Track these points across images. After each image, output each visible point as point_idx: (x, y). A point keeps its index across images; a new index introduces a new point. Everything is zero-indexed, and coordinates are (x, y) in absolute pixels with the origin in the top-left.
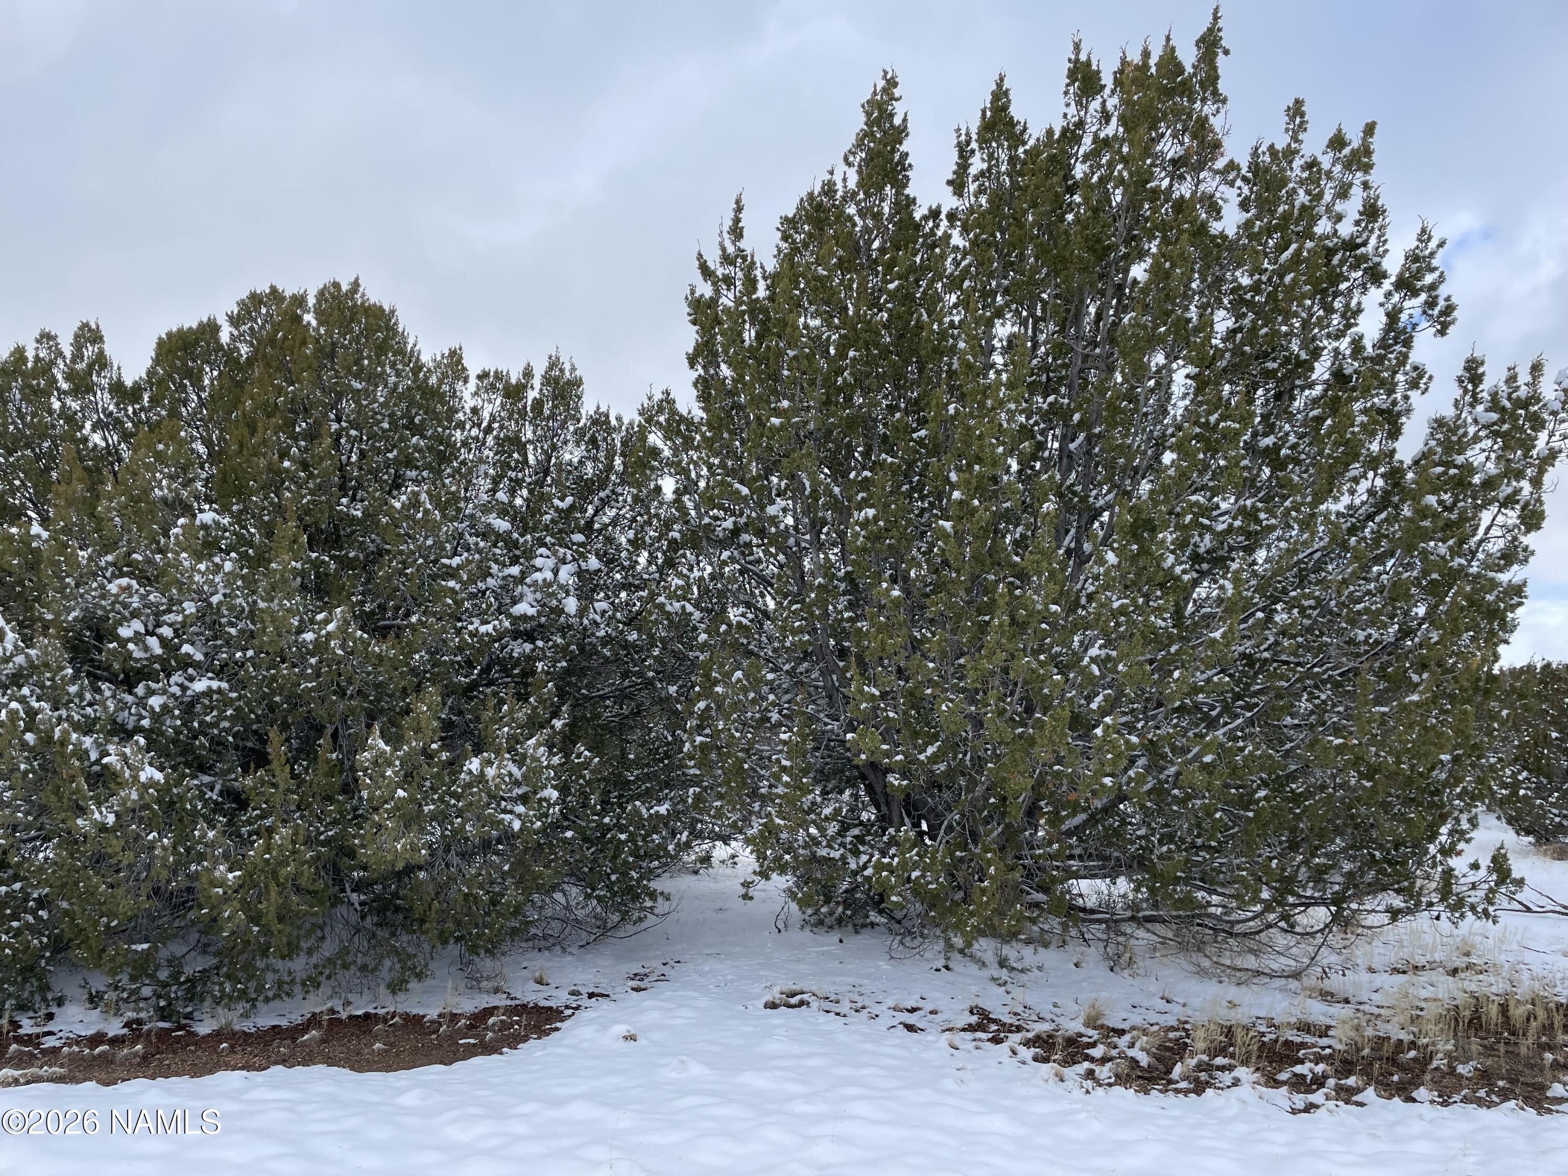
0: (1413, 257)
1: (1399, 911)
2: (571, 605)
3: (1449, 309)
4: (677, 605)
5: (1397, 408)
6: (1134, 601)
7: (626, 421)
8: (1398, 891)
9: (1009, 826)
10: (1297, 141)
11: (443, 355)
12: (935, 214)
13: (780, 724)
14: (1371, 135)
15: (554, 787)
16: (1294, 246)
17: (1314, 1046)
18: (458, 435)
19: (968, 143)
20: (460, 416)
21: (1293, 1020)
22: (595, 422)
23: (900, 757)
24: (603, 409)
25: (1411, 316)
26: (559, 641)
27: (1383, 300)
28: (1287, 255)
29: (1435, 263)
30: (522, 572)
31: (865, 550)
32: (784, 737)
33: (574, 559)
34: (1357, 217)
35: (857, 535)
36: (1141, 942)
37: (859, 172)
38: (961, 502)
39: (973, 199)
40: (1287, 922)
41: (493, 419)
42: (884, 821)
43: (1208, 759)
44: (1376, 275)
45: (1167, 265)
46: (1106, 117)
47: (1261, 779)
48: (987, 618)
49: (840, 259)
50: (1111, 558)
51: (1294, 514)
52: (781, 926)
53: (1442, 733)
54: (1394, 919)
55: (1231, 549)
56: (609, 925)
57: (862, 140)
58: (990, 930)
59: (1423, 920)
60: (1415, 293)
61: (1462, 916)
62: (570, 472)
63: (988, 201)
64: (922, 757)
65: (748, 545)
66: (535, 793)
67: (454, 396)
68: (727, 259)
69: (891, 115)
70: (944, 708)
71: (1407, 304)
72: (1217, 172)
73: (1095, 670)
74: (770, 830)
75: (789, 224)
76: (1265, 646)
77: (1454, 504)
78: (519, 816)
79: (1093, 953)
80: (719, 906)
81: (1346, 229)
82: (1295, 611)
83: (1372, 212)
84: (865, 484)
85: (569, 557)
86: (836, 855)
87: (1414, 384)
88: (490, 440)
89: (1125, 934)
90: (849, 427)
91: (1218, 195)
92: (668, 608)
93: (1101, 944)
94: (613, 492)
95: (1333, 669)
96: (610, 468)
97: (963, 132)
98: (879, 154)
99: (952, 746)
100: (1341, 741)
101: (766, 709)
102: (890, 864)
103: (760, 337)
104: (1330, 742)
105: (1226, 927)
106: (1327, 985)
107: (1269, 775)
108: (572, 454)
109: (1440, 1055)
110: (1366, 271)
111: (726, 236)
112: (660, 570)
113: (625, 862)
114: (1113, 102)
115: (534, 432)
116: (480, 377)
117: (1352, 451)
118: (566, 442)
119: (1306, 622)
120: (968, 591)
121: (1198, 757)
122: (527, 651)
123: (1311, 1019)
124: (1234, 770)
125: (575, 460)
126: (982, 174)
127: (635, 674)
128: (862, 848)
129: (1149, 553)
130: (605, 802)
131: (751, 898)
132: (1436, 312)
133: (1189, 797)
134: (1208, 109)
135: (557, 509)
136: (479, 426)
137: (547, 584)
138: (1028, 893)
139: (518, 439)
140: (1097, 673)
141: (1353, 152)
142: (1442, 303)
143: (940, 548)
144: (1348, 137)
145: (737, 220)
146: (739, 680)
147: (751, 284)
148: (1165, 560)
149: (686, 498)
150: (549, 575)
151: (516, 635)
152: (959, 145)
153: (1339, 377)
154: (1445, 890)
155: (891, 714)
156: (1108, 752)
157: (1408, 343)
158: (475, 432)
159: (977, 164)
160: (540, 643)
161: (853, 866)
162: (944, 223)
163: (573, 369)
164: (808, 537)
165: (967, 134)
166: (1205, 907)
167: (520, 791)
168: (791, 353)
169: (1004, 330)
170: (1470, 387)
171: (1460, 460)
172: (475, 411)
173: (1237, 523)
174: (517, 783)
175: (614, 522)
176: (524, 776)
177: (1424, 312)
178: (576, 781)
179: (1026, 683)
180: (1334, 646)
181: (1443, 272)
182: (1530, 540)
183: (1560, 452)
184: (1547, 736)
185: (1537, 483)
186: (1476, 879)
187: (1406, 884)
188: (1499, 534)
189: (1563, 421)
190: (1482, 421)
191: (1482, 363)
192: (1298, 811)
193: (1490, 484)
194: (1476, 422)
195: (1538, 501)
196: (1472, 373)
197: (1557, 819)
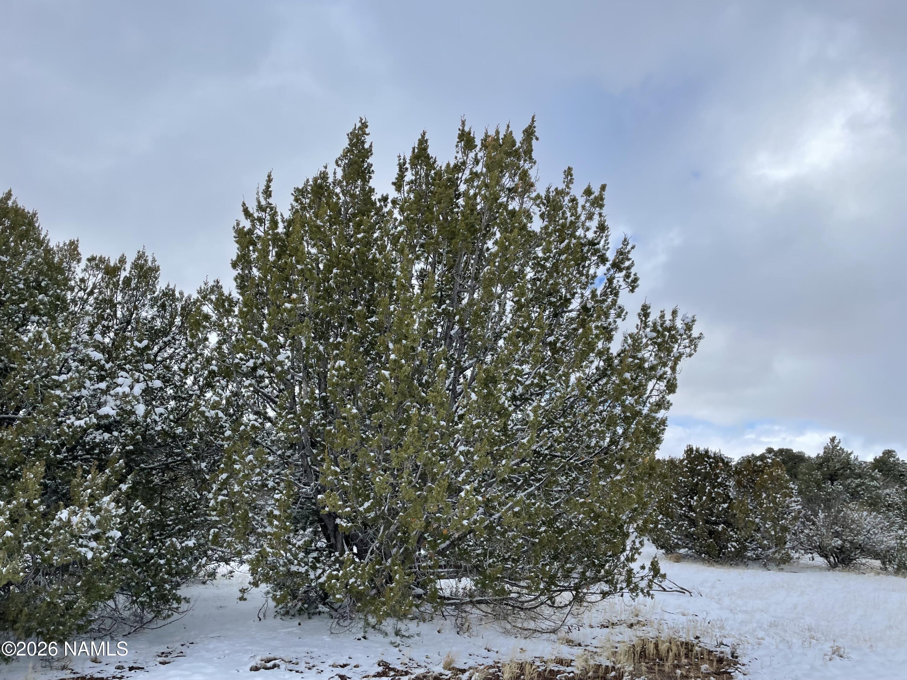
0: (620, 253)
1: (607, 593)
2: (141, 409)
3: (635, 280)
4: (213, 413)
5: (611, 327)
6: (484, 420)
7: (186, 295)
8: (607, 582)
9: (406, 549)
10: (568, 188)
11: (65, 244)
12: (385, 199)
13: (274, 489)
14: (604, 191)
15: (118, 529)
16: (567, 241)
17: (565, 672)
18: (69, 296)
19: (404, 164)
20: (72, 283)
21: (554, 658)
22: (165, 294)
23: (348, 509)
24: (171, 287)
25: (618, 281)
26: (130, 432)
27: (606, 272)
28: (563, 245)
29: (630, 256)
30: (108, 387)
31: (337, 385)
32: (276, 496)
33: (145, 380)
34: (595, 229)
35: (333, 376)
36: (473, 616)
37: (344, 170)
38: (395, 361)
39: (406, 195)
40: (551, 600)
41: (94, 287)
42: (331, 547)
43: (517, 509)
44: (604, 260)
45: (507, 243)
46: (477, 161)
47: (542, 520)
48: (404, 427)
49: (330, 216)
50: (474, 397)
51: (563, 378)
52: (261, 616)
53: (631, 497)
54: (604, 598)
55: (532, 394)
56: (145, 621)
57: (347, 153)
58: (394, 613)
59: (615, 599)
60: (621, 270)
61: (637, 595)
62: (145, 324)
63: (414, 197)
64: (361, 509)
65: (262, 377)
66: (104, 533)
67: (69, 270)
68: (261, 208)
69: (363, 143)
70: (377, 480)
71: (617, 275)
72: (531, 199)
73: (462, 458)
74: (263, 555)
75: (300, 193)
76: (546, 447)
77: (637, 378)
78: (92, 549)
79: (449, 623)
80: (219, 604)
81: (590, 235)
82: (562, 429)
83: (602, 228)
84: (337, 346)
85: (142, 379)
86: (303, 570)
87: (619, 316)
88: (91, 300)
89: (466, 612)
90: (330, 312)
91: (531, 210)
92: (207, 414)
93: (453, 619)
94: (173, 338)
96: (171, 324)
97: (402, 158)
98: (356, 162)
99: (378, 502)
100: (583, 500)
101: (266, 479)
102: (337, 575)
103: (279, 256)
104: (578, 500)
105: (519, 604)
106: (570, 636)
107: (546, 518)
108: (147, 313)
110: (598, 256)
111: (261, 195)
112: (201, 389)
113: (162, 578)
114: (480, 154)
115: (123, 298)
116: (89, 260)
117: (591, 347)
118: (144, 305)
119: (567, 435)
120: (395, 411)
121: (512, 508)
122: (106, 438)
123: (563, 657)
124: (530, 516)
125: (149, 317)
126: (412, 182)
127: (178, 455)
128: (318, 565)
129: (492, 395)
130: (151, 538)
131: (245, 599)
132: (630, 280)
133: (506, 531)
134: (527, 166)
135: (136, 348)
136: (85, 290)
137: (125, 395)
138: (414, 589)
139: (111, 301)
140: (463, 460)
141: (596, 198)
142: (632, 276)
143: (381, 386)
144: (593, 190)
145: (268, 187)
146: (251, 461)
147: (274, 224)
148: (500, 399)
149: (224, 347)
150: (127, 390)
151: (98, 427)
152: (400, 164)
153: (584, 309)
154: (629, 581)
155: (346, 483)
156: (467, 506)
157: (616, 294)
158: (81, 294)
159: (409, 176)
160: (116, 433)
161: (312, 576)
162: (390, 205)
163: (154, 260)
164: (301, 374)
165: (404, 159)
166: (509, 594)
167: (94, 532)
168: (299, 267)
169: (419, 266)
170: (644, 319)
171: (639, 355)
172: (82, 280)
173: (536, 381)
174: (92, 527)
175: (171, 357)
176: (99, 522)
177: (624, 280)
178: (133, 525)
179: (425, 465)
180: (581, 449)
181: (633, 261)
182: (670, 398)
183: (683, 354)
184: (671, 497)
185: (673, 369)
186: (643, 574)
187: (610, 578)
188: (656, 394)
189: (685, 339)
190: (649, 336)
191: (649, 308)
192: (560, 538)
193: (653, 368)
194: (646, 336)
195: (675, 378)
196: (645, 312)
197: (676, 541)
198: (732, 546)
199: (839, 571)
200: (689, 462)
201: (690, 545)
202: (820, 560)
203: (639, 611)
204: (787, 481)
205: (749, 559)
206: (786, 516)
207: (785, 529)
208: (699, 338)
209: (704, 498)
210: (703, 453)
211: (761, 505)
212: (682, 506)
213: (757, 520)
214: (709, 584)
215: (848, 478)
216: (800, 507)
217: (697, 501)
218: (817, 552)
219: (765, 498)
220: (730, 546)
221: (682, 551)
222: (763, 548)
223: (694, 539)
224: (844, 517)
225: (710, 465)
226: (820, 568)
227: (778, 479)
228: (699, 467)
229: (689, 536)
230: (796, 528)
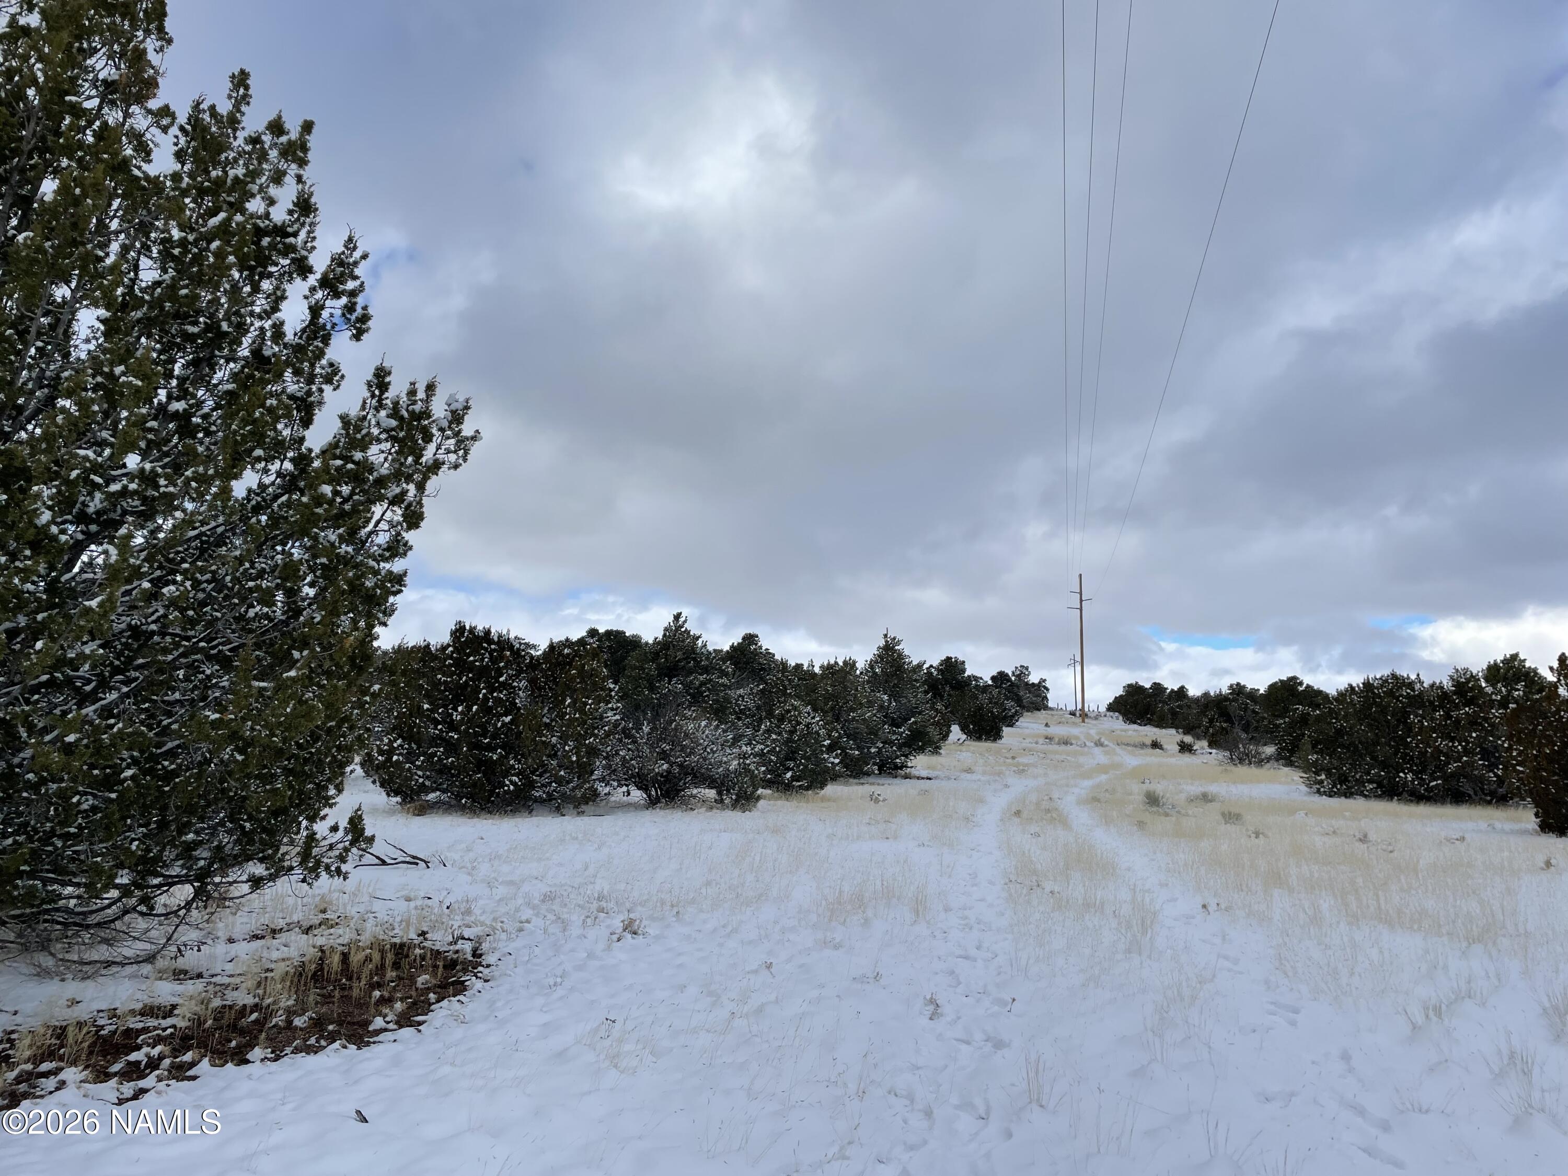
0: (338, 260)
1: (262, 879)
3: (365, 318)
5: (312, 399)
8: (261, 860)
10: (239, 111)
14: (309, 132)
16: (222, 215)
17: (155, 1028)
21: (139, 1006)
25: (332, 315)
27: (308, 293)
28: (214, 221)
29: (357, 272)
34: (291, 207)
40: (147, 905)
43: (71, 738)
44: (303, 269)
47: (132, 757)
51: (195, 484)
54: (256, 887)
55: (125, 513)
59: (283, 885)
60: (337, 295)
61: (318, 876)
71: (329, 303)
72: (149, 112)
76: (154, 618)
77: (349, 495)
81: (279, 215)
82: (188, 583)
83: (304, 206)
87: (328, 380)
91: (148, 136)
95: (223, 644)
100: (217, 716)
104: (207, 717)
105: (79, 919)
106: (181, 963)
107: (142, 752)
109: (280, 1012)
110: (292, 260)
117: (259, 430)
119: (201, 596)
121: (59, 737)
123: (157, 1002)
124: (98, 749)
132: (353, 317)
133: (43, 782)
134: (151, 43)
141: (290, 142)
142: (359, 310)
144: (287, 126)
148: (38, 516)
153: (258, 357)
154: (305, 855)
157: (326, 340)
166: (56, 901)
170: (377, 392)
171: (358, 456)
173: (134, 486)
177: (343, 315)
180: (223, 621)
181: (363, 283)
182: (410, 536)
183: (444, 463)
184: (420, 708)
185: (421, 487)
186: (334, 840)
187: (270, 852)
188: (386, 528)
189: (448, 438)
190: (383, 425)
191: (389, 373)
192: (167, 789)
193: (381, 482)
194: (378, 424)
195: (420, 503)
196: (380, 381)
197: (421, 780)
198: (511, 783)
199: (661, 808)
200: (456, 650)
201: (445, 786)
202: (637, 795)
203: (331, 903)
204: (604, 679)
205: (537, 800)
206: (596, 731)
207: (593, 752)
208: (474, 438)
209: (475, 708)
210: (481, 634)
211: (562, 716)
212: (436, 723)
213: (554, 740)
214: (463, 846)
215: (691, 673)
216: (618, 717)
217: (462, 713)
218: (634, 783)
219: (569, 706)
220: (507, 782)
221: (432, 796)
222: (560, 781)
223: (453, 776)
224: (676, 729)
225: (491, 654)
226: (635, 806)
227: (592, 675)
228: (472, 658)
229: (443, 770)
230: (609, 749)
